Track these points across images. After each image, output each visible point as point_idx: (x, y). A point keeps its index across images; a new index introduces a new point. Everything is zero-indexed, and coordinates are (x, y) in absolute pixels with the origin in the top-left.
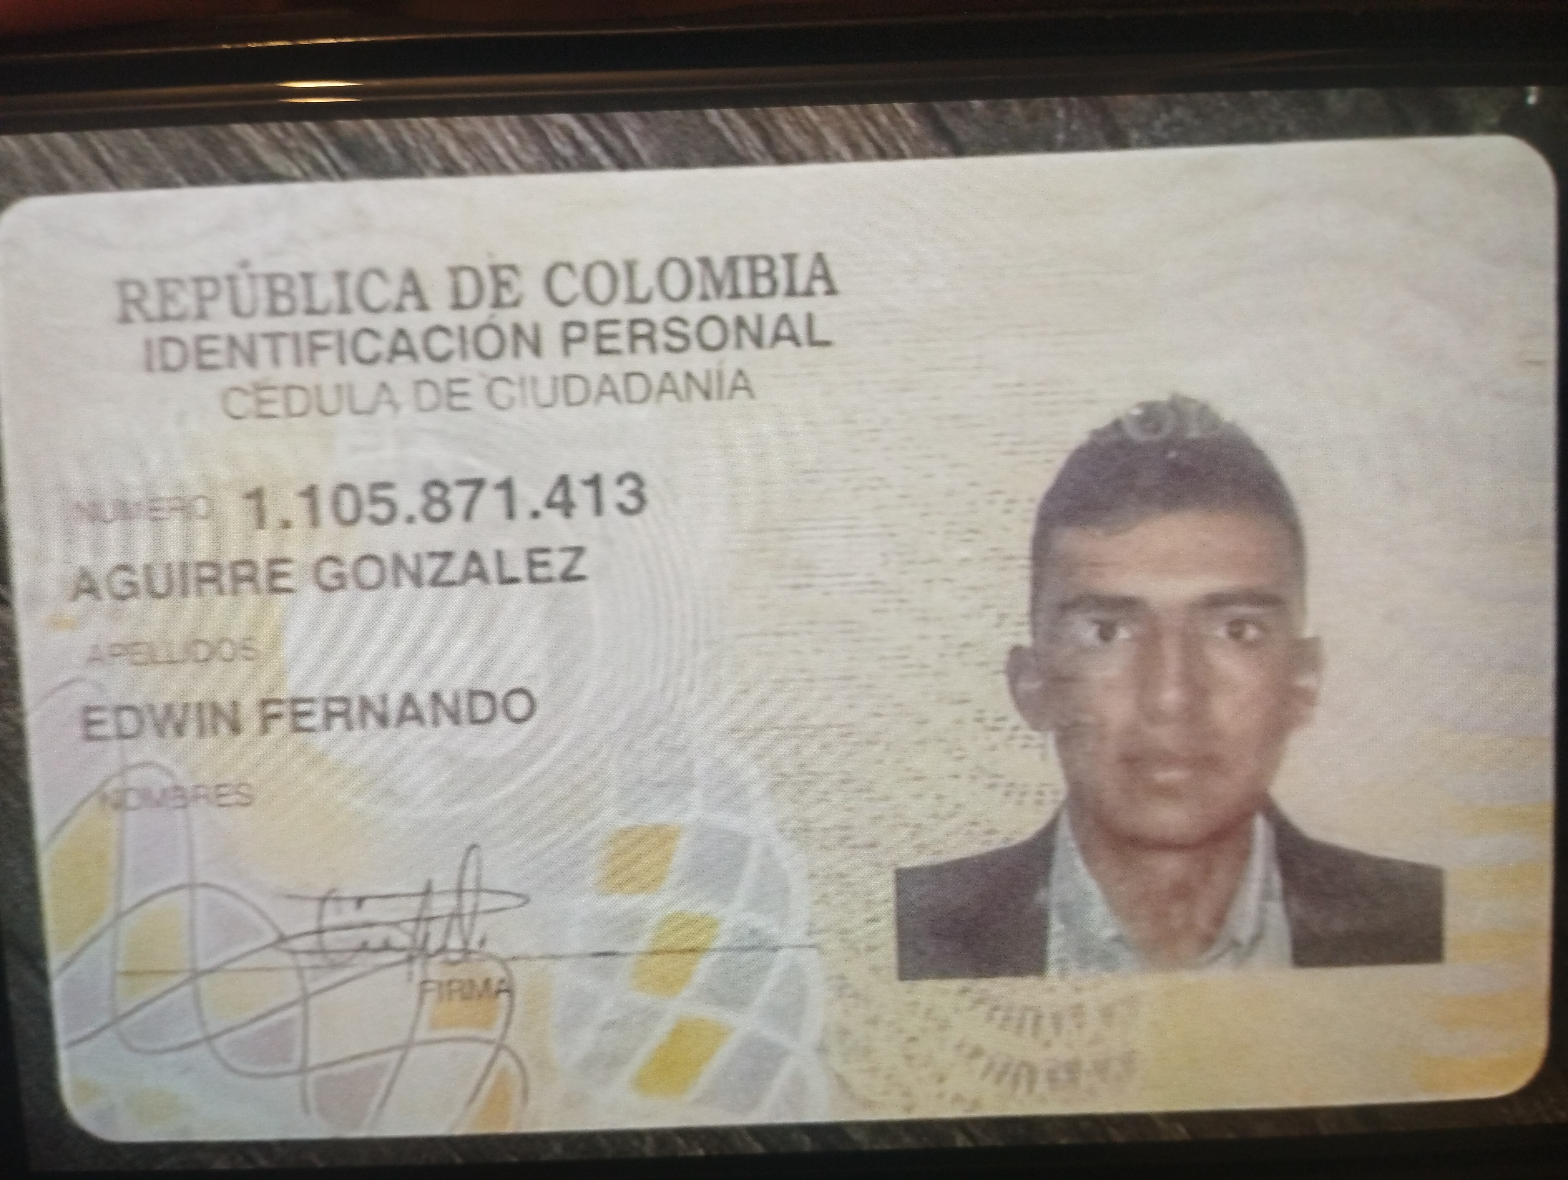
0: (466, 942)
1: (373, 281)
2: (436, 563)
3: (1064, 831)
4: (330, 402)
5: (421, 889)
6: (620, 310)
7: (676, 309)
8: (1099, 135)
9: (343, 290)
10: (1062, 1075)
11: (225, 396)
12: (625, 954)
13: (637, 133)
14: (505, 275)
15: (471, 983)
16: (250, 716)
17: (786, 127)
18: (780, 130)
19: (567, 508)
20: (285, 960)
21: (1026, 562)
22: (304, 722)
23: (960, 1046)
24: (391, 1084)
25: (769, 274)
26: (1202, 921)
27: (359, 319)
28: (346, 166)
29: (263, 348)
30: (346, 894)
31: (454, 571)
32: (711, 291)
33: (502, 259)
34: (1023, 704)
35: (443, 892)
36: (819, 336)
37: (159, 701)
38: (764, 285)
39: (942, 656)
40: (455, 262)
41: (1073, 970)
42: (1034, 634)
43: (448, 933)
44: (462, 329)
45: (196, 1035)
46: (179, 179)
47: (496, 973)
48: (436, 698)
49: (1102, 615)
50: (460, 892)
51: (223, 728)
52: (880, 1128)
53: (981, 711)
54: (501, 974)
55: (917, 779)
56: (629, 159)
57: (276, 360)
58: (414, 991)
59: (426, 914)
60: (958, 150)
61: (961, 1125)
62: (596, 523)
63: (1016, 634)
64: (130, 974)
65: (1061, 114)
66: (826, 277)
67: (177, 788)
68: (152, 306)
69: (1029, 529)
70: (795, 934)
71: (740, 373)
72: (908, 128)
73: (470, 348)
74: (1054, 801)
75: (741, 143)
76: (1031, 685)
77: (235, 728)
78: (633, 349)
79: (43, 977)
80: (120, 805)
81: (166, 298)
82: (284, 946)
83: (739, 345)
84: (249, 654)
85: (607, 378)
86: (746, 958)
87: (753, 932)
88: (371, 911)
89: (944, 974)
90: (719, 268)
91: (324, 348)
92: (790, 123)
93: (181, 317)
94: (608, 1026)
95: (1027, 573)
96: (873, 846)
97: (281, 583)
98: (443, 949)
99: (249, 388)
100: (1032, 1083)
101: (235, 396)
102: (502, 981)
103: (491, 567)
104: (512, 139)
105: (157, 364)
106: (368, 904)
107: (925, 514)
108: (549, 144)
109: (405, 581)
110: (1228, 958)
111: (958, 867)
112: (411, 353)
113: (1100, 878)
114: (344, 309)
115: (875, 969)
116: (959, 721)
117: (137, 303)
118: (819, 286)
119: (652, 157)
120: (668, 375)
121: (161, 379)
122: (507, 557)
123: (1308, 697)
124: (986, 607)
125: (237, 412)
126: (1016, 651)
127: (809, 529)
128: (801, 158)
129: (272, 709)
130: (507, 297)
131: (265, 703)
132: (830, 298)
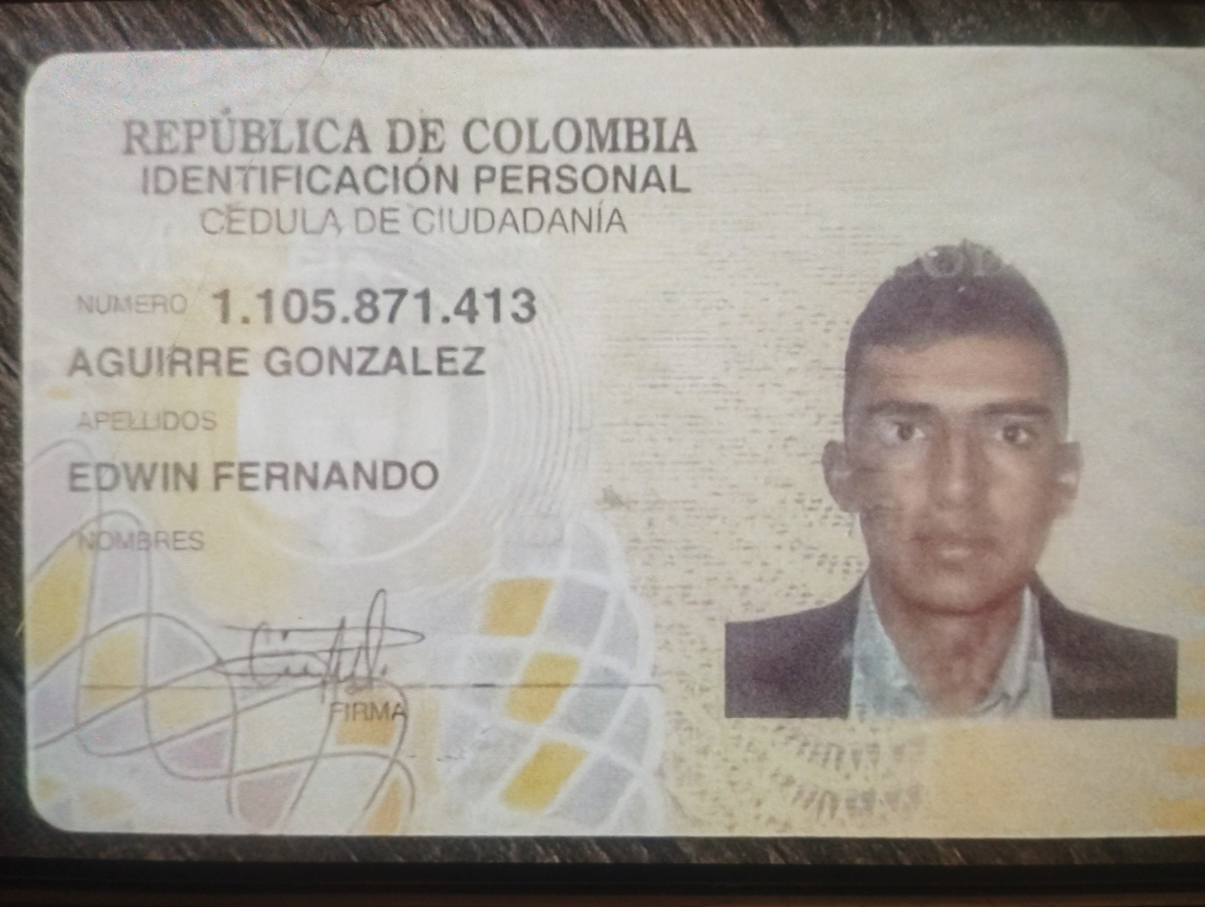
0: (371, 672)
1: (328, 128)
2: (365, 355)
3: (866, 595)
4: (287, 222)
5: (336, 625)
6: (522, 157)
7: (566, 159)
8: (909, 34)
9: (303, 135)
10: (859, 804)
11: (203, 216)
12: (501, 687)
13: (543, 20)
14: (431, 127)
15: (373, 706)
16: (206, 476)
17: (661, 19)
18: (656, 21)
19: (472, 315)
20: (222, 680)
21: (843, 373)
22: (249, 482)
23: (775, 775)
24: (303, 788)
25: (643, 133)
26: (978, 675)
27: (314, 157)
28: (311, 37)
29: (236, 177)
30: (274, 627)
31: (378, 363)
32: (595, 145)
33: (431, 114)
34: (835, 489)
35: (354, 628)
36: (679, 184)
37: (133, 461)
38: (638, 142)
39: (770, 447)
40: (393, 116)
41: (871, 712)
42: (846, 432)
43: (356, 662)
44: (396, 169)
45: (143, 742)
46: (180, 43)
47: (394, 698)
48: (358, 466)
49: (902, 419)
50: (368, 629)
51: (183, 484)
52: (706, 844)
53: (800, 494)
54: (399, 700)
55: (746, 548)
56: (536, 39)
57: (246, 189)
58: (326, 710)
59: (338, 647)
60: (796, 41)
61: (773, 842)
62: (494, 328)
63: (832, 431)
64: (92, 687)
65: (879, 16)
66: (688, 137)
67: (142, 533)
68: (151, 142)
69: (845, 346)
70: (643, 674)
71: (616, 211)
72: (758, 23)
73: (401, 183)
74: (859, 571)
75: (625, 29)
76: (842, 474)
77: (193, 485)
78: (531, 189)
79: (20, 688)
80: (94, 546)
81: (162, 135)
82: (221, 669)
83: (616, 188)
84: (210, 425)
85: (509, 211)
86: (601, 693)
87: (607, 671)
88: (294, 642)
89: (763, 714)
90: (603, 128)
91: (286, 179)
92: (664, 15)
93: (173, 151)
94: (485, 746)
95: (842, 381)
96: (709, 603)
97: (237, 367)
98: (352, 676)
99: (224, 209)
100: (834, 809)
101: (212, 215)
102: (398, 705)
103: (408, 361)
104: (444, 21)
105: (151, 188)
106: (291, 635)
107: (760, 331)
108: (473, 25)
109: (338, 368)
110: (999, 708)
111: (778, 622)
112: (354, 186)
113: (895, 638)
114: (303, 149)
115: (706, 706)
116: (783, 502)
117: (140, 139)
118: (682, 145)
119: (553, 39)
120: (558, 211)
121: (153, 199)
122: (420, 352)
123: (1069, 492)
124: (807, 408)
125: (212, 228)
126: (831, 445)
127: (666, 339)
128: (671, 43)
129: (224, 471)
130: (432, 145)
131: (218, 465)
132: (691, 154)
